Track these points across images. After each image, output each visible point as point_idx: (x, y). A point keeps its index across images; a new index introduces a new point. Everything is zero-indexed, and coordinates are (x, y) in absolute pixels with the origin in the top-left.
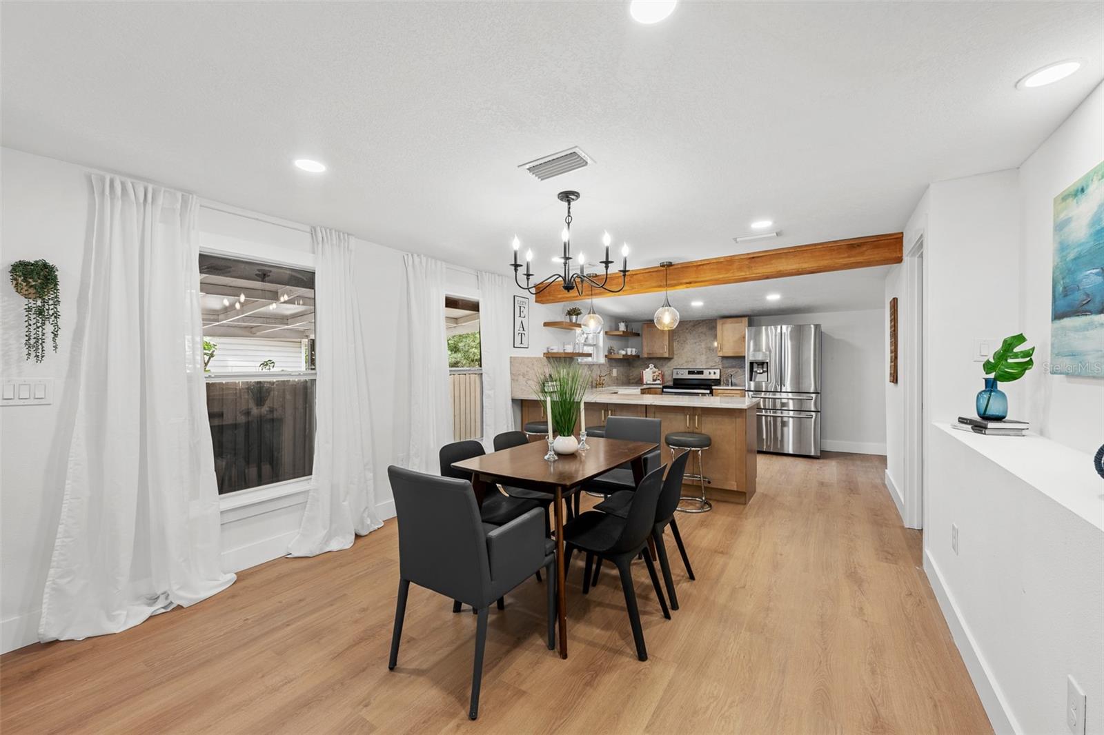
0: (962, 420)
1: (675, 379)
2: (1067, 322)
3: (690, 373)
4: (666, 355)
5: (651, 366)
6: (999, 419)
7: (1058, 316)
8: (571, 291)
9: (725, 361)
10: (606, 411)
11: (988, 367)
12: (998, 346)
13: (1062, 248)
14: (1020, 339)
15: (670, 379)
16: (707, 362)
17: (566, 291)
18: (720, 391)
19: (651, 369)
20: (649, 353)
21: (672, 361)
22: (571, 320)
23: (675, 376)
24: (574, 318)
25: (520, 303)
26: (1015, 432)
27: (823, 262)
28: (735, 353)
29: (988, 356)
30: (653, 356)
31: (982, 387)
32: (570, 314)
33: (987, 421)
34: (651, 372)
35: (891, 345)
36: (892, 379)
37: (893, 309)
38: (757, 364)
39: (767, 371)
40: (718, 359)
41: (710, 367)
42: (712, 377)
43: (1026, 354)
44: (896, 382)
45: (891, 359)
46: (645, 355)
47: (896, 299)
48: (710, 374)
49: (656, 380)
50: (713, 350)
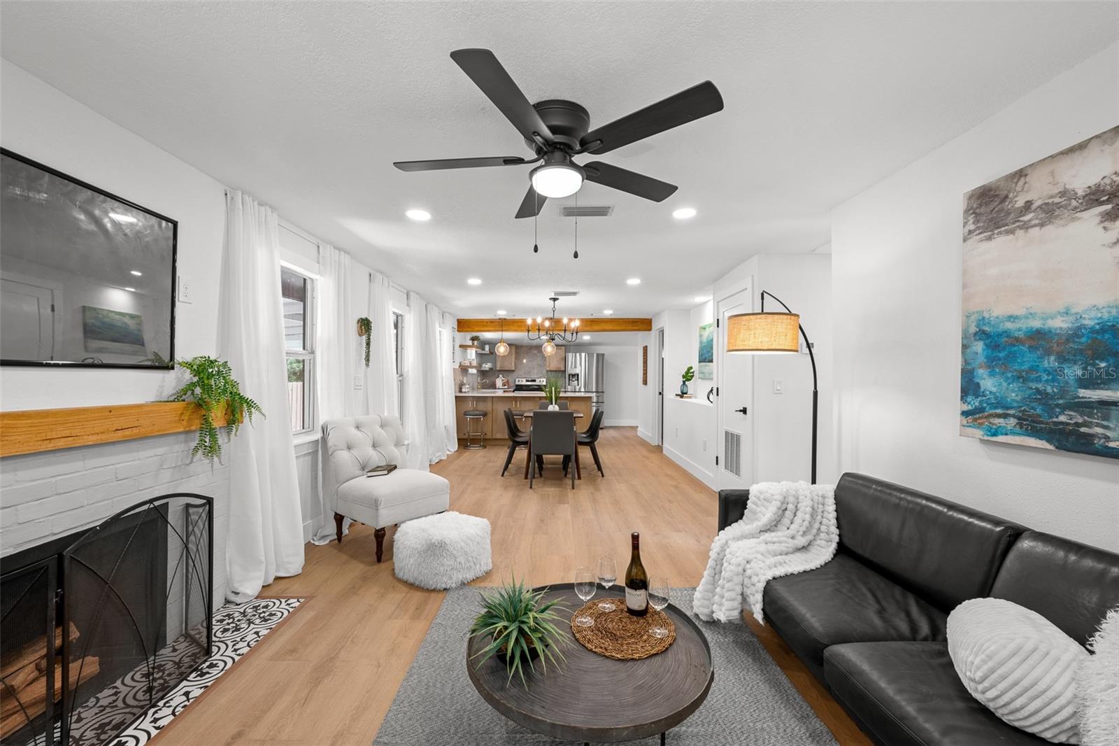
0: (677, 395)
1: (517, 385)
2: (702, 364)
3: (527, 381)
4: (514, 369)
5: (501, 376)
6: (686, 393)
7: (700, 362)
9: (548, 373)
10: (516, 402)
11: (684, 377)
12: (686, 370)
13: (701, 342)
14: (691, 368)
15: (513, 385)
16: (537, 374)
19: (500, 378)
20: (501, 367)
21: (514, 373)
22: (473, 344)
23: (517, 383)
24: (476, 342)
25: (454, 331)
26: (690, 397)
27: (623, 328)
28: (558, 368)
29: (684, 373)
30: (503, 369)
31: (682, 383)
32: (473, 339)
33: (683, 394)
34: (501, 380)
35: (643, 367)
36: (644, 382)
37: (645, 351)
38: (572, 376)
39: (578, 380)
40: (544, 372)
41: (540, 377)
42: (541, 383)
43: (692, 373)
44: (646, 384)
45: (643, 374)
46: (498, 368)
47: (647, 347)
48: (540, 381)
49: (505, 386)
50: (541, 366)
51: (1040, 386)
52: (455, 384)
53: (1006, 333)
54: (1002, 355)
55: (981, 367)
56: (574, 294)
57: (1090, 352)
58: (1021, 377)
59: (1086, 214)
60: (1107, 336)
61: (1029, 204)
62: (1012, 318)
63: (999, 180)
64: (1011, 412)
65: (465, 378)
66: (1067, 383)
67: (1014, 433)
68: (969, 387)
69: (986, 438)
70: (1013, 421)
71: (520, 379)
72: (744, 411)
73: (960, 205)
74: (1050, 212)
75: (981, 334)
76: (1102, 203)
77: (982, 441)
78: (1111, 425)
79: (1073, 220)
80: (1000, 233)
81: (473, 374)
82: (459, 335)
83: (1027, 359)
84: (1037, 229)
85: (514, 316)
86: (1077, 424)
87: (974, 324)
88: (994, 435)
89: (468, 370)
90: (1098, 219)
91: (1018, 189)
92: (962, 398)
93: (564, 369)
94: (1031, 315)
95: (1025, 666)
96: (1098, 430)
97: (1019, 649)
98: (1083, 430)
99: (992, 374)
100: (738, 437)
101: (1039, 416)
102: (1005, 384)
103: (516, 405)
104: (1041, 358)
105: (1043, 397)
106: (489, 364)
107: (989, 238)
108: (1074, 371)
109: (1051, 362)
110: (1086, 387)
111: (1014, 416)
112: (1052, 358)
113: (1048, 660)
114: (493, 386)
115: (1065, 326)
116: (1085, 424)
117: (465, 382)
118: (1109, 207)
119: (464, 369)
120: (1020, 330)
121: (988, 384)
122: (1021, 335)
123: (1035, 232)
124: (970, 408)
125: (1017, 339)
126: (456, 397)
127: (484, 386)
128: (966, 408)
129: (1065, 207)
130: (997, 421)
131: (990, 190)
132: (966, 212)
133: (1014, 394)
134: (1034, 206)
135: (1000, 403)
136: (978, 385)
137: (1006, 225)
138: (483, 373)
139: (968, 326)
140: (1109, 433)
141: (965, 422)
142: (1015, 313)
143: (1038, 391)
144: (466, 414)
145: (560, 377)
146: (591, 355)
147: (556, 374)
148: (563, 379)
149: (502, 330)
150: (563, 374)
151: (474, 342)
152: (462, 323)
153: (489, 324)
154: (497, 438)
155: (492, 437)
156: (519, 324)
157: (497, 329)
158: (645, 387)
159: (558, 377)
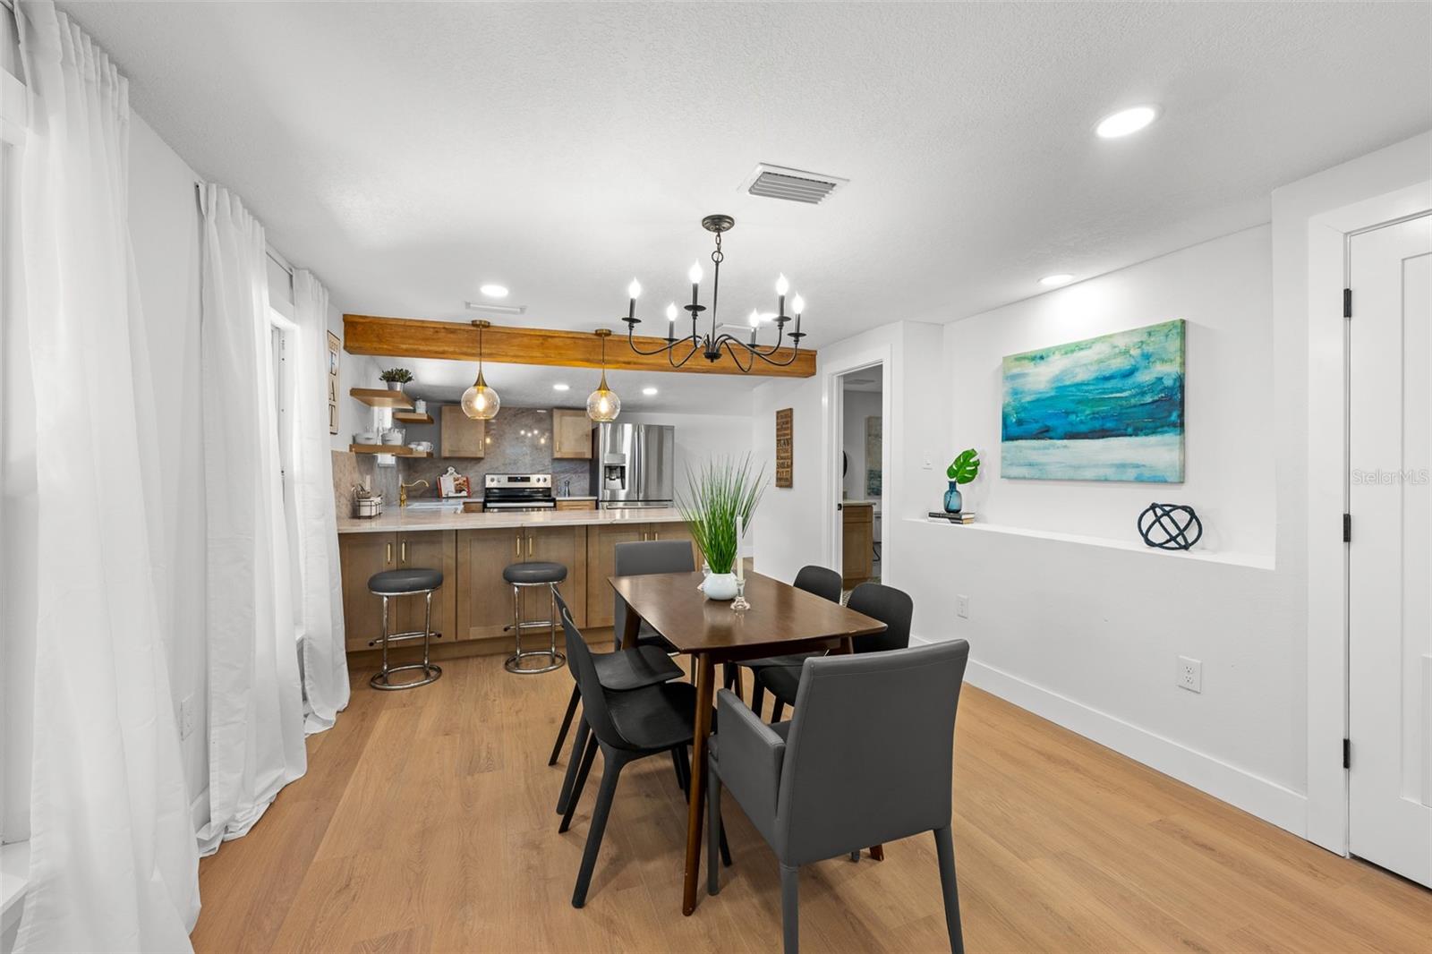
0: (932, 515)
1: (488, 489)
3: (510, 480)
4: (481, 454)
5: (451, 470)
6: (958, 512)
7: (1007, 437)
8: (715, 361)
9: (556, 464)
11: (951, 472)
12: (958, 457)
13: (1016, 393)
14: (975, 452)
15: (478, 488)
16: (532, 465)
17: (709, 360)
18: (565, 503)
19: (452, 474)
20: (449, 451)
21: (481, 463)
22: (391, 388)
23: (489, 484)
24: (399, 386)
25: (332, 346)
26: (970, 520)
28: (576, 453)
29: (951, 463)
30: (457, 455)
31: (947, 488)
32: (390, 377)
33: (951, 514)
34: (451, 478)
35: (778, 451)
36: (783, 483)
37: (785, 420)
38: (610, 469)
39: (622, 477)
40: (547, 461)
41: (538, 473)
42: (541, 485)
43: (977, 464)
44: (790, 485)
45: (779, 466)
46: (446, 453)
47: (791, 410)
48: (539, 480)
49: (461, 491)
50: (541, 449)
52: (338, 498)
65: (368, 478)
71: (495, 477)
81: (386, 467)
82: (346, 361)
89: (375, 458)
93: (588, 455)
103: (524, 548)
106: (424, 443)
114: (435, 493)
117: (367, 488)
119: (364, 455)
126: (341, 536)
127: (414, 495)
138: (409, 464)
144: (374, 584)
145: (582, 472)
146: (649, 428)
147: (572, 465)
148: (588, 476)
149: (481, 356)
150: (587, 467)
151: (395, 383)
152: (360, 328)
153: (442, 334)
154: (471, 638)
155: (456, 637)
156: (525, 340)
157: (465, 350)
158: (784, 492)
159: (576, 473)
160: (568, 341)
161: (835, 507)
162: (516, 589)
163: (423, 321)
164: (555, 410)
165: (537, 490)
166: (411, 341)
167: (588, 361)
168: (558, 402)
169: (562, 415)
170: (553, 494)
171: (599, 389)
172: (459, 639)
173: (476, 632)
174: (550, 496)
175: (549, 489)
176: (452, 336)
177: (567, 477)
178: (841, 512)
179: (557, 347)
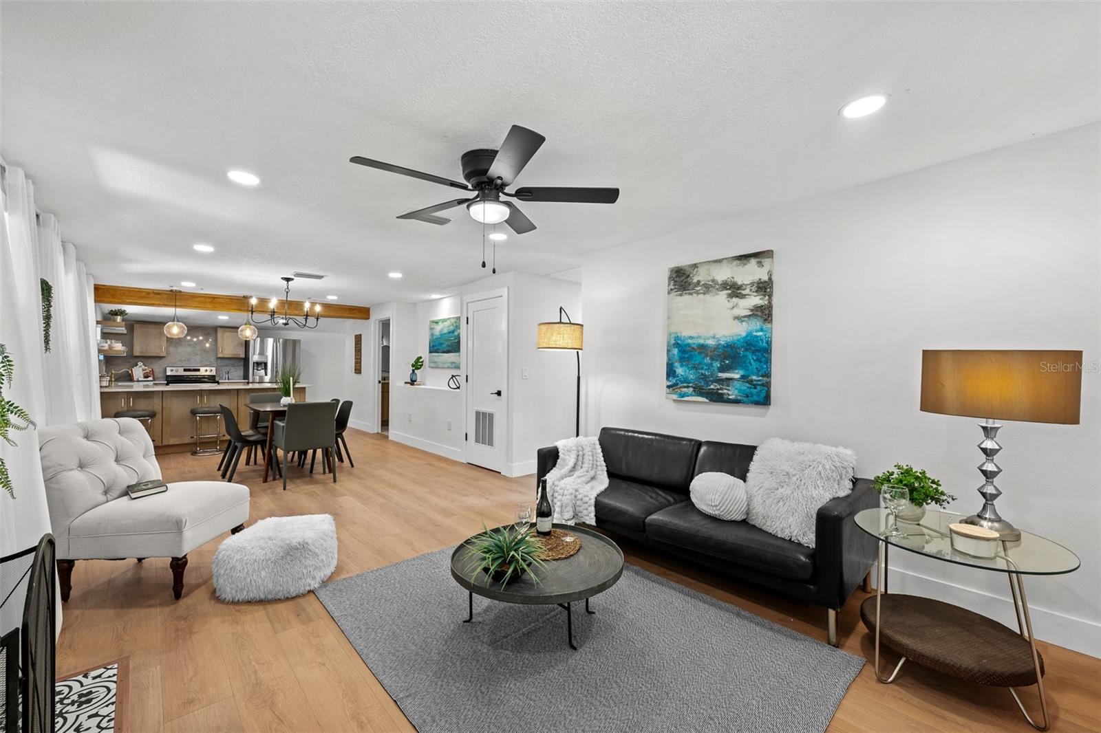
0: (406, 383)
1: (171, 376)
2: (433, 354)
3: (185, 370)
4: (164, 355)
5: (140, 364)
6: (415, 381)
7: (430, 352)
9: (219, 361)
11: (413, 366)
12: (415, 359)
13: (432, 335)
14: (421, 358)
15: (161, 375)
16: (201, 362)
19: (140, 367)
20: (140, 352)
21: (163, 360)
22: (114, 320)
23: (169, 373)
24: (119, 319)
26: (419, 385)
27: (339, 315)
28: (234, 355)
29: (413, 362)
30: (145, 354)
31: (411, 372)
32: (114, 313)
33: (412, 382)
34: (141, 369)
35: (356, 356)
36: (357, 371)
37: (358, 339)
38: (258, 364)
39: (266, 369)
40: (213, 359)
41: (206, 366)
42: (208, 373)
43: (422, 362)
44: (360, 373)
45: (356, 363)
46: (137, 353)
47: (361, 335)
48: (207, 370)
49: (147, 377)
50: (208, 352)
51: (703, 371)
53: (689, 345)
54: (686, 356)
55: (676, 362)
56: (320, 277)
57: (722, 356)
58: (695, 368)
59: (722, 293)
60: (729, 349)
61: (699, 282)
62: (691, 337)
63: (686, 266)
64: (691, 385)
66: (714, 370)
67: (692, 395)
68: (671, 373)
69: (679, 399)
70: (691, 389)
71: (174, 369)
72: (499, 393)
73: (666, 275)
74: (708, 288)
75: (677, 345)
76: (727, 289)
77: (675, 401)
78: (730, 389)
79: (717, 294)
80: (686, 293)
83: (698, 358)
84: (702, 295)
85: (202, 289)
86: (718, 389)
87: (673, 339)
88: (683, 397)
90: (726, 296)
91: (694, 273)
92: (667, 379)
93: (243, 356)
94: (699, 337)
95: (732, 493)
96: (725, 391)
97: (730, 486)
98: (720, 391)
99: (682, 366)
100: (491, 416)
101: (703, 386)
102: (688, 371)
103: (202, 401)
104: (704, 358)
105: (704, 377)
107: (681, 295)
108: (717, 364)
109: (707, 360)
110: (721, 372)
111: (691, 387)
112: (708, 358)
113: (738, 488)
114: (130, 378)
115: (713, 343)
116: (721, 389)
118: (730, 292)
120: (694, 344)
121: (680, 371)
122: (695, 346)
123: (701, 296)
124: (671, 383)
125: (693, 348)
128: (669, 383)
129: (714, 287)
130: (684, 390)
131: (681, 270)
132: (670, 278)
133: (692, 376)
134: (701, 284)
135: (686, 381)
136: (675, 371)
137: (689, 290)
139: (670, 340)
140: (730, 393)
141: (668, 391)
142: (693, 335)
143: (702, 374)
145: (238, 366)
146: (286, 342)
147: (231, 362)
148: (242, 368)
149: (176, 306)
150: (242, 363)
151: (116, 317)
152: (101, 291)
153: (152, 295)
154: (171, 443)
155: (162, 443)
156: (202, 299)
157: (166, 303)
158: (358, 375)
159: (234, 366)
160: (227, 300)
161: (377, 382)
162: (198, 418)
163: (140, 289)
164: (218, 328)
165: (204, 377)
166: (133, 298)
167: (239, 310)
168: (220, 325)
169: (224, 332)
170: (217, 379)
171: (246, 324)
172: (164, 444)
173: (173, 441)
174: (215, 379)
175: (214, 376)
176: (158, 296)
177: (227, 369)
178: (380, 385)
179: (220, 303)
